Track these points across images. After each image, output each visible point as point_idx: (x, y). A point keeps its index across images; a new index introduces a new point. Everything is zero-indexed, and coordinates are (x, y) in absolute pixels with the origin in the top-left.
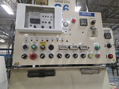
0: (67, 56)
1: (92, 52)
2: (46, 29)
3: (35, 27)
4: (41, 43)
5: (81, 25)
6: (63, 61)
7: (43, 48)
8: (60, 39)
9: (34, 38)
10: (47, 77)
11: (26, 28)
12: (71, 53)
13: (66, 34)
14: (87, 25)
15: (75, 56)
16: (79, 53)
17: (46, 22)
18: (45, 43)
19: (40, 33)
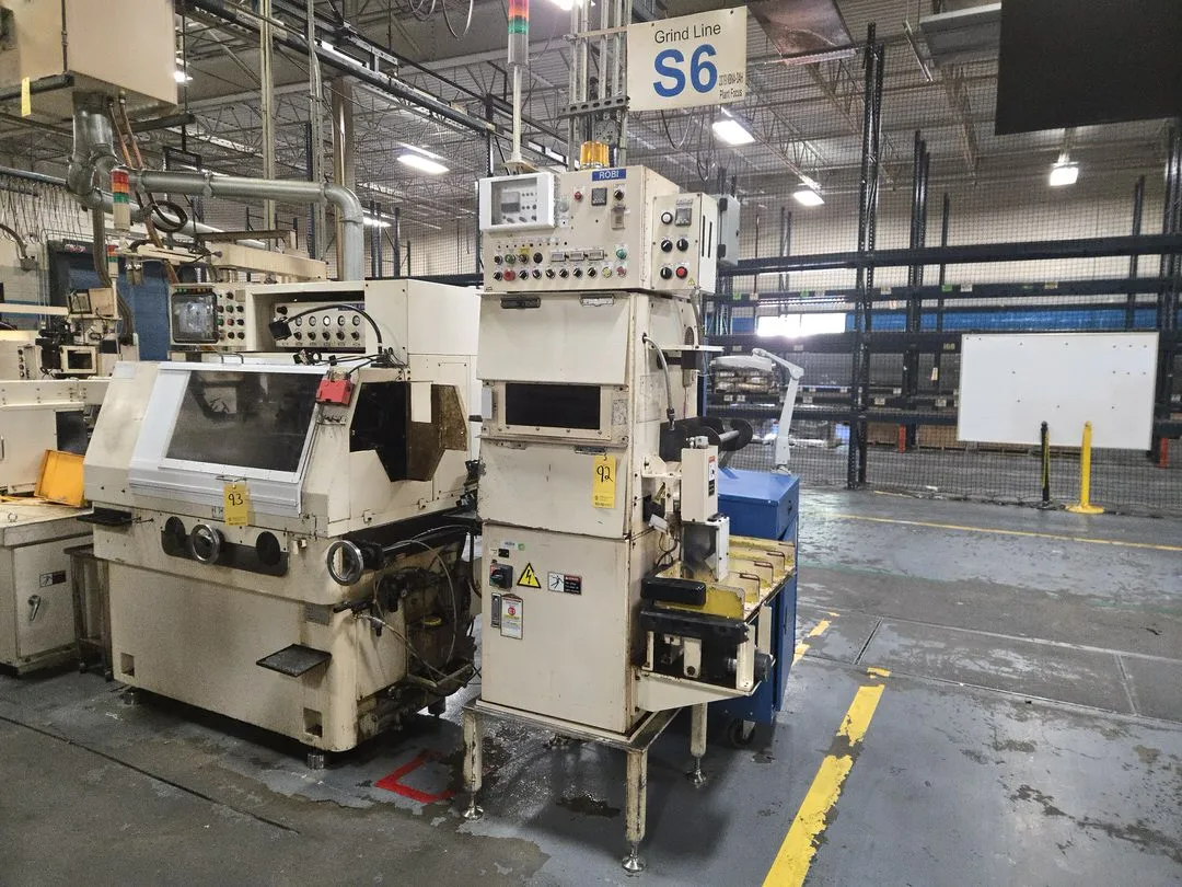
0: (564, 274)
1: (612, 263)
2: (530, 223)
3: (510, 221)
4: (522, 250)
5: (593, 205)
6: (557, 284)
7: (525, 259)
8: (553, 240)
9: (509, 241)
10: (527, 310)
11: (495, 227)
12: (570, 268)
13: (565, 228)
14: (605, 204)
15: (578, 274)
16: (585, 268)
17: (528, 207)
18: (527, 250)
19: (519, 231)
